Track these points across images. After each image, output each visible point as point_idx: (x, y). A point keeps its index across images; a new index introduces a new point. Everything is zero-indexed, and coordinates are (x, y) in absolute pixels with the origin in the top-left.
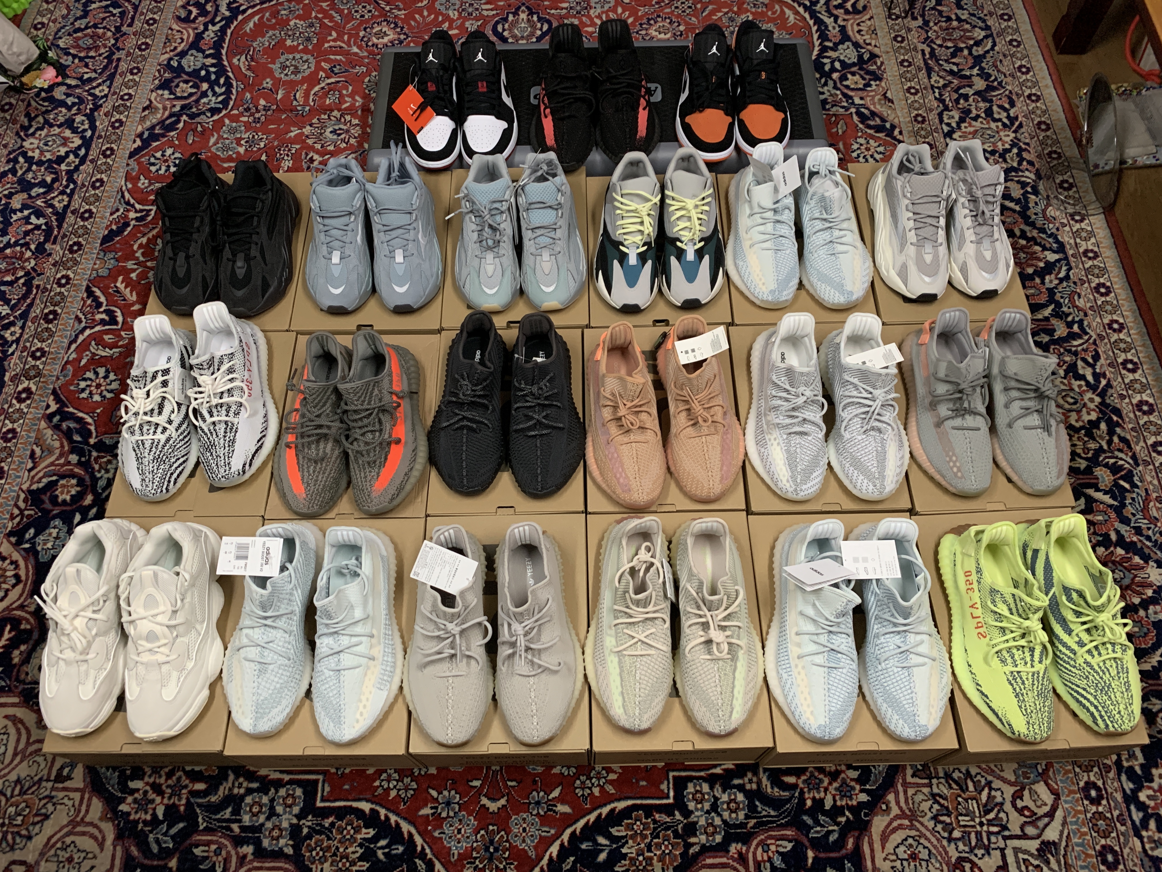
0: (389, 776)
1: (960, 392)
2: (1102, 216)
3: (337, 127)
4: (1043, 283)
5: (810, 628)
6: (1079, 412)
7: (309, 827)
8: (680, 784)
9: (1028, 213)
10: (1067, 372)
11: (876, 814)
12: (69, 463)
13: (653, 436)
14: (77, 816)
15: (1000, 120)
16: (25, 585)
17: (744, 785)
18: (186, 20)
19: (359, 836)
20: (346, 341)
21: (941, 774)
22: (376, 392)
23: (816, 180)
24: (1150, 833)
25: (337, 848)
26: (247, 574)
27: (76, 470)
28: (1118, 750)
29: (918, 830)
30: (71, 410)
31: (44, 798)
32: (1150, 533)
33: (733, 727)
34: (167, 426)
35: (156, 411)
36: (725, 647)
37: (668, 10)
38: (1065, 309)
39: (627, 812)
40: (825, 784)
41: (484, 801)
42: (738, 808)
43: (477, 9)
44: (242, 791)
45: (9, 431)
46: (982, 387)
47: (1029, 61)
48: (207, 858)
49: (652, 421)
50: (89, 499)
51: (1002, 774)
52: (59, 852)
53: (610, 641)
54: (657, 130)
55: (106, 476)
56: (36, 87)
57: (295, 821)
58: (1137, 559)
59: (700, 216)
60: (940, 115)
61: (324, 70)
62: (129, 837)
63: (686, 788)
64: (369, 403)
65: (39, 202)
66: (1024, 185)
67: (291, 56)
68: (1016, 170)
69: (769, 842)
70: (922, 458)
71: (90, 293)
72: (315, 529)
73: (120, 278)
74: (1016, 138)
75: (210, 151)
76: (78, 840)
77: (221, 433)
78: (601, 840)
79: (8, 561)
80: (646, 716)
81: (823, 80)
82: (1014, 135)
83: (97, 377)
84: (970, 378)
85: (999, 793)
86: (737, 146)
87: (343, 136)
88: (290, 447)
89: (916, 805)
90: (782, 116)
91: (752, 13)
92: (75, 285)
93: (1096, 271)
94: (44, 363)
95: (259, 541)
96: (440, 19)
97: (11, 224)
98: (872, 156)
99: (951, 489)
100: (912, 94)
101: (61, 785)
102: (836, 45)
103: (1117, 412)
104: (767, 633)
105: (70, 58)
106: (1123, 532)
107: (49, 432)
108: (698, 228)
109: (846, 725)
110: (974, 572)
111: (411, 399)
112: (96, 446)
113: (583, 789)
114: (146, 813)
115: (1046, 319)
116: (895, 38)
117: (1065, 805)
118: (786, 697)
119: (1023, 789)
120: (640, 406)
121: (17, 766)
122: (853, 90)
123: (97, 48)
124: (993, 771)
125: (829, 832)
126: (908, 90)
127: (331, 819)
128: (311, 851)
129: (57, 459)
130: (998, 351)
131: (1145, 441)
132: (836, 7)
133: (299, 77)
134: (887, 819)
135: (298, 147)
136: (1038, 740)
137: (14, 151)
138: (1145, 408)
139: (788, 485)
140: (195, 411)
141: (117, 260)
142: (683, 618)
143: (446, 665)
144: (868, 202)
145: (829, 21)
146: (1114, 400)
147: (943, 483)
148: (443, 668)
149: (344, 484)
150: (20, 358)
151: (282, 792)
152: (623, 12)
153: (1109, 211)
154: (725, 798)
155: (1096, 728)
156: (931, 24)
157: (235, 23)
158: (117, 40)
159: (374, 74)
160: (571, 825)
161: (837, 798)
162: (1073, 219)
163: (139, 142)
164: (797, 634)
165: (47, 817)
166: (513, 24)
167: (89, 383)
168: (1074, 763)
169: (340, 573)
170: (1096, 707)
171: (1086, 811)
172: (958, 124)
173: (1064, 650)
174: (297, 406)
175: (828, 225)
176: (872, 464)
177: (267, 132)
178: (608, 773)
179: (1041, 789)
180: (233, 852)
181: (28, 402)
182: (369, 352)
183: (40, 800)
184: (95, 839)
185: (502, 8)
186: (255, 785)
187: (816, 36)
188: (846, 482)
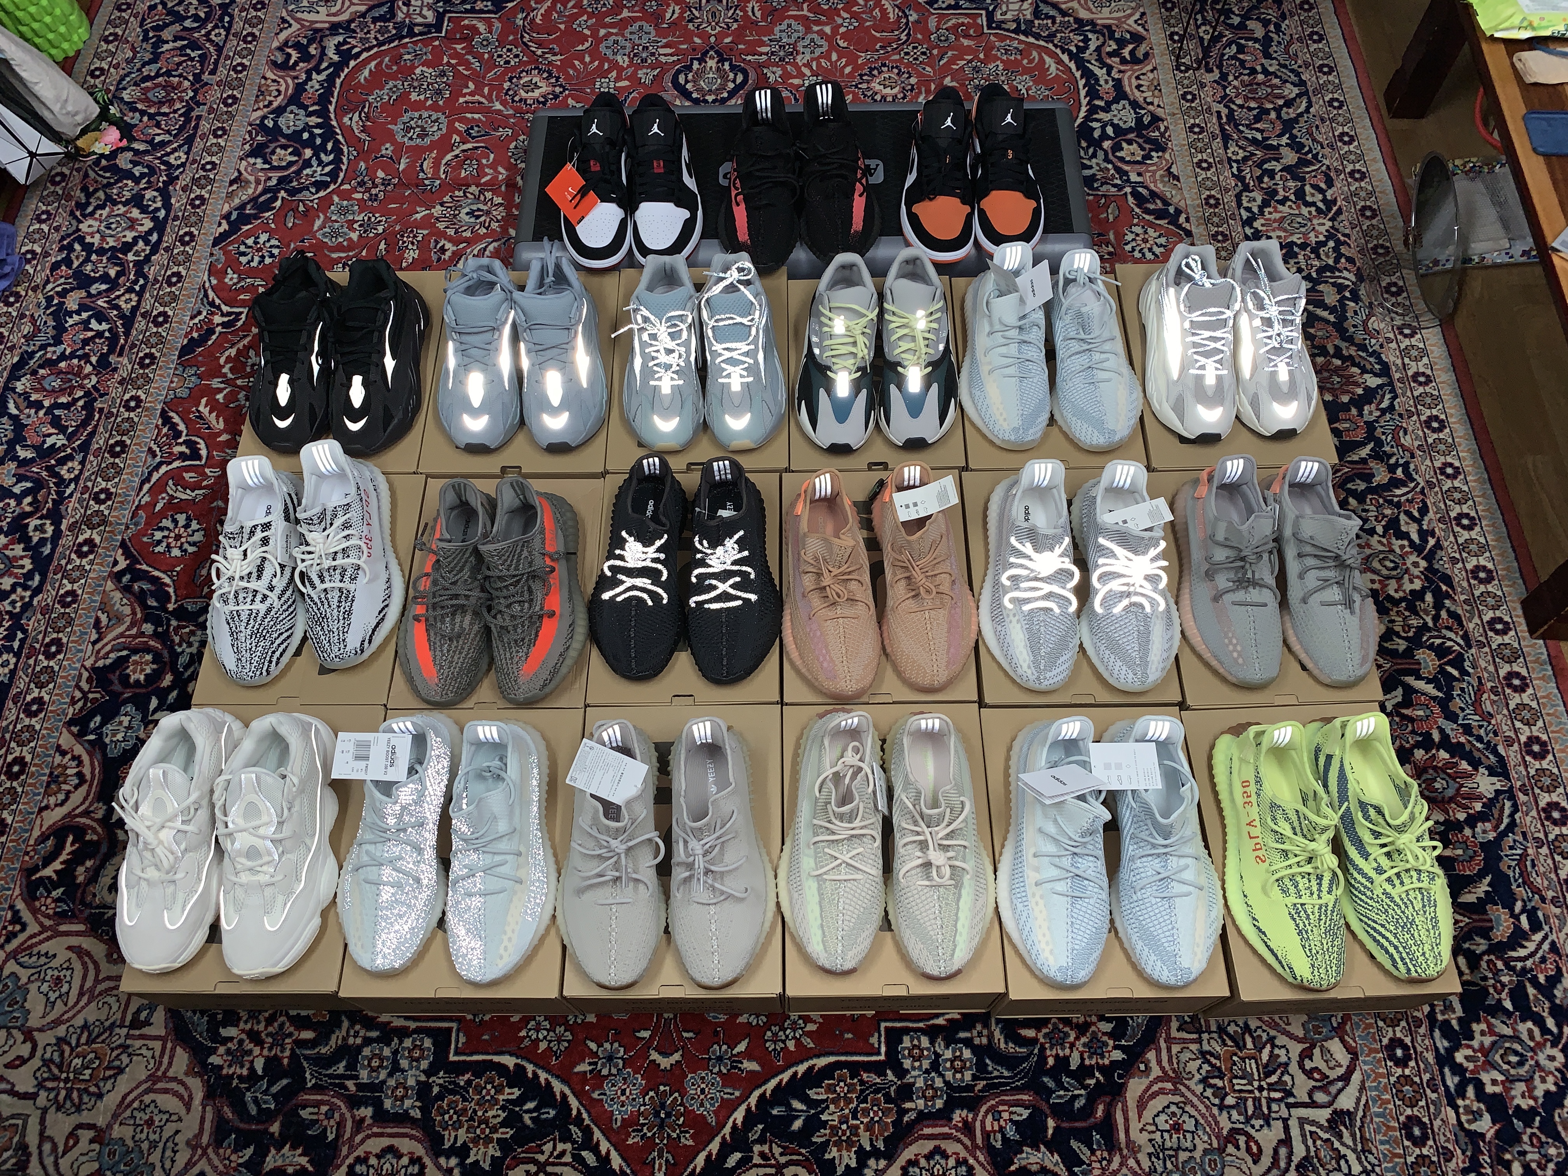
0: (538, 1024)
1: (1243, 559)
2: (1439, 329)
3: (474, 207)
4: (1361, 415)
5: (1051, 848)
6: (1399, 579)
7: (440, 1085)
8: (894, 1038)
9: (1345, 325)
10: (1386, 528)
11: (1132, 1076)
12: (142, 634)
13: (865, 610)
14: (158, 1069)
15: (1313, 204)
16: (90, 786)
17: (972, 1039)
18: (284, 66)
19: (501, 1097)
20: (488, 487)
21: (1214, 1028)
22: (525, 553)
23: (1072, 289)
24: (1467, 1102)
25: (475, 1111)
26: (368, 777)
27: (152, 643)
28: (1429, 999)
29: (1183, 1095)
30: (144, 567)
31: (117, 1048)
32: (1482, 732)
33: (955, 968)
34: (268, 593)
35: (255, 575)
36: (947, 871)
37: (897, 57)
38: (1387, 449)
39: (828, 1071)
40: (1072, 1039)
41: (654, 1056)
42: (964, 1067)
43: (653, 54)
44: (359, 1041)
45: (68, 593)
46: (1271, 552)
47: (1353, 128)
48: (317, 1121)
49: (864, 592)
50: (167, 680)
51: (1288, 1028)
52: (136, 1113)
53: (807, 862)
54: (877, 222)
55: (188, 650)
56: (94, 153)
57: (423, 1078)
58: (1464, 765)
59: (927, 335)
60: (1238, 197)
61: (459, 133)
62: (221, 1096)
63: (901, 1042)
64: (516, 569)
65: (100, 302)
66: (1340, 288)
67: (417, 115)
68: (1332, 269)
69: (1001, 1108)
70: (1196, 639)
71: (166, 420)
72: (449, 722)
73: (204, 401)
74: (1332, 227)
75: (315, 238)
76: (160, 1098)
77: (334, 603)
78: (797, 1105)
79: (69, 756)
80: (850, 954)
81: (1091, 151)
82: (1330, 224)
83: (176, 526)
84: (1254, 543)
85: (1283, 1052)
86: (976, 243)
87: (482, 219)
88: (419, 621)
89: (1182, 1065)
90: (1034, 204)
91: (1002, 61)
92: (147, 409)
93: (1428, 400)
94: (110, 508)
95: (383, 737)
96: (606, 66)
97: (66, 330)
98: (1150, 250)
99: (1230, 678)
100: (1203, 169)
101: (137, 1032)
102: (1109, 104)
103: (1447, 579)
104: (1001, 854)
105: (137, 115)
106: (1448, 731)
107: (118, 595)
108: (924, 350)
109: (1092, 967)
110: (1252, 782)
111: (568, 561)
112: (174, 613)
113: (775, 1042)
114: (242, 1067)
115: (1363, 461)
116: (1184, 97)
117: (1364, 1066)
118: (1021, 931)
119: (1313, 1046)
120: (850, 573)
121: (83, 1008)
122: (1128, 163)
123: (171, 102)
124: (1277, 1024)
125: (1075, 1097)
126: (1199, 164)
127: (467, 1077)
128: (443, 1115)
129: (128, 629)
130: (1291, 508)
131: (1480, 617)
132: (1110, 55)
133: (427, 141)
134: (1145, 1082)
135: (425, 232)
136: (1324, 987)
137: (69, 235)
138: (1482, 575)
139: (1029, 672)
140: (302, 574)
141: (200, 377)
142: (897, 835)
143: (608, 890)
144: (1139, 313)
145: (1101, 73)
146: (1443, 565)
147: (1221, 671)
148: (604, 895)
149: (485, 667)
150: (80, 501)
151: (408, 1043)
152: (839, 59)
153: (1447, 324)
154: (948, 1054)
155: (1395, 973)
156: (1231, 78)
157: (346, 71)
158: (196, 92)
159: (521, 138)
160: (760, 1086)
161: (1086, 1055)
162: (1401, 333)
163: (225, 226)
164: (1035, 856)
165: (121, 1071)
166: (699, 74)
167: (166, 533)
168: (1378, 1016)
169: (480, 776)
170: (1396, 948)
171: (1389, 1074)
172: (1261, 208)
173: (1359, 877)
174: (428, 569)
175: (1086, 347)
176: (1133, 648)
177: (386, 213)
178: (805, 1023)
179: (1335, 1046)
180: (348, 1115)
181: (91, 557)
182: (517, 503)
183: (112, 1050)
184: (181, 1097)
185: (684, 53)
186: (374, 1034)
187: (1083, 93)
188: (1101, 669)
